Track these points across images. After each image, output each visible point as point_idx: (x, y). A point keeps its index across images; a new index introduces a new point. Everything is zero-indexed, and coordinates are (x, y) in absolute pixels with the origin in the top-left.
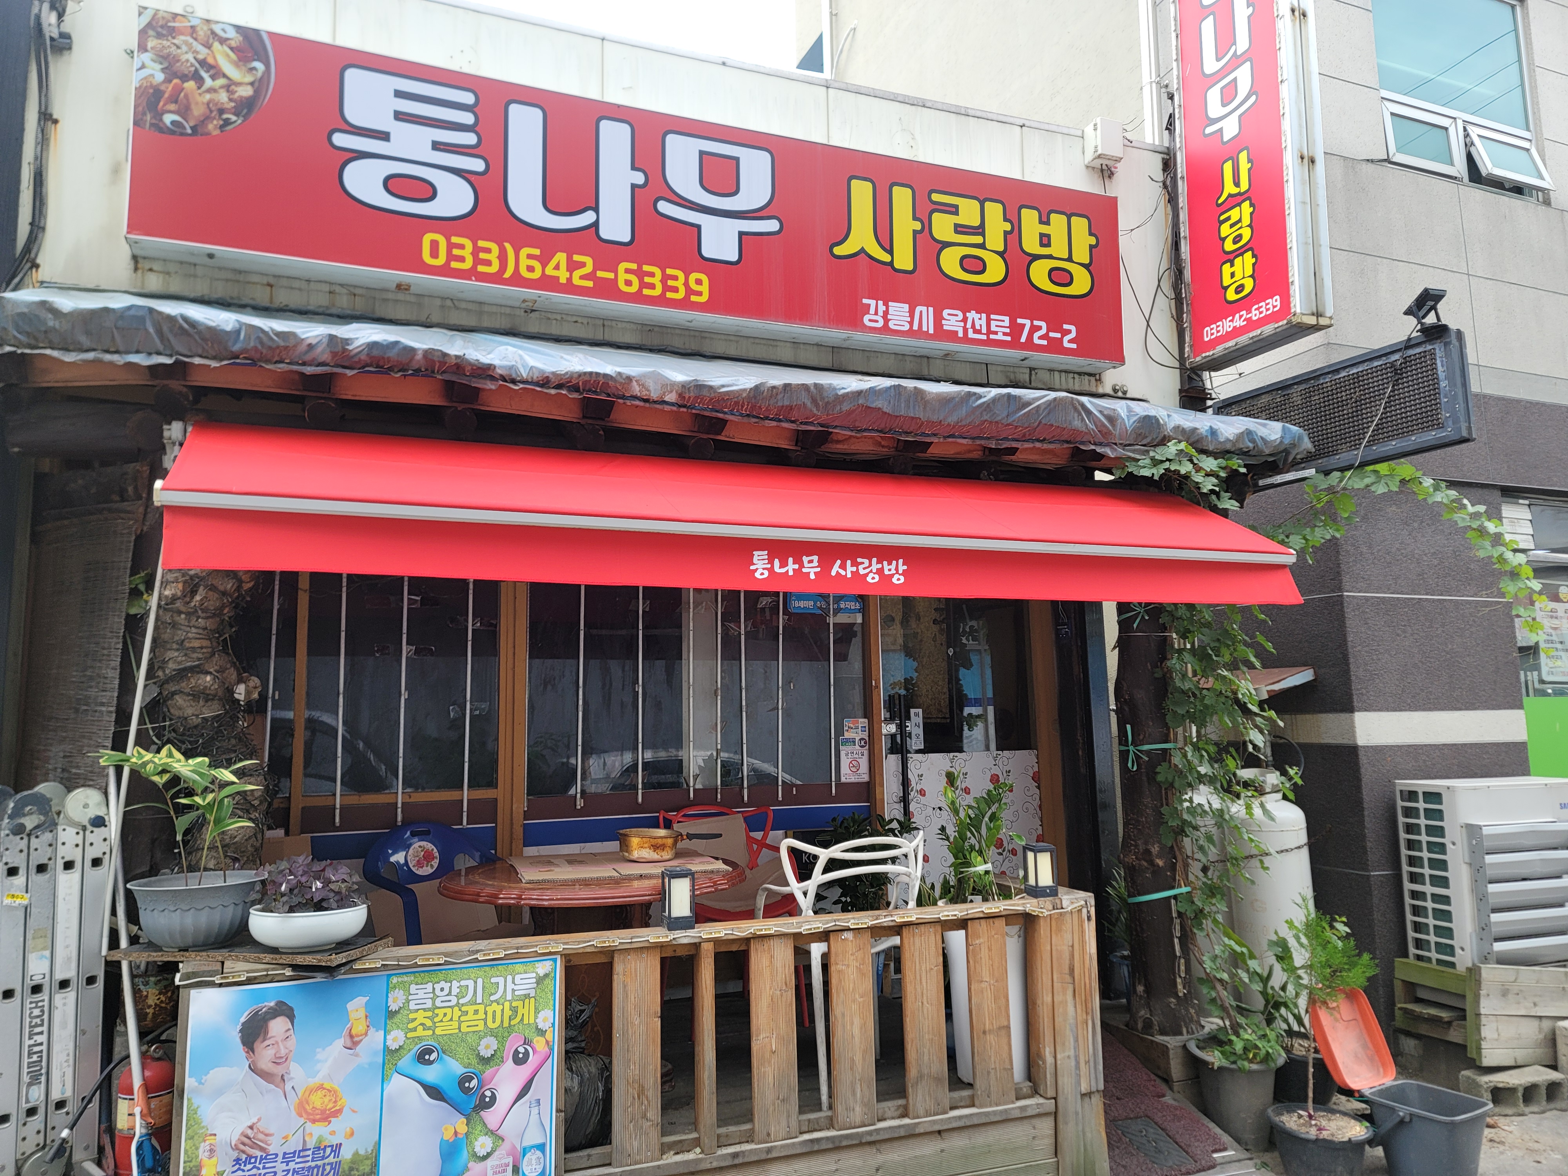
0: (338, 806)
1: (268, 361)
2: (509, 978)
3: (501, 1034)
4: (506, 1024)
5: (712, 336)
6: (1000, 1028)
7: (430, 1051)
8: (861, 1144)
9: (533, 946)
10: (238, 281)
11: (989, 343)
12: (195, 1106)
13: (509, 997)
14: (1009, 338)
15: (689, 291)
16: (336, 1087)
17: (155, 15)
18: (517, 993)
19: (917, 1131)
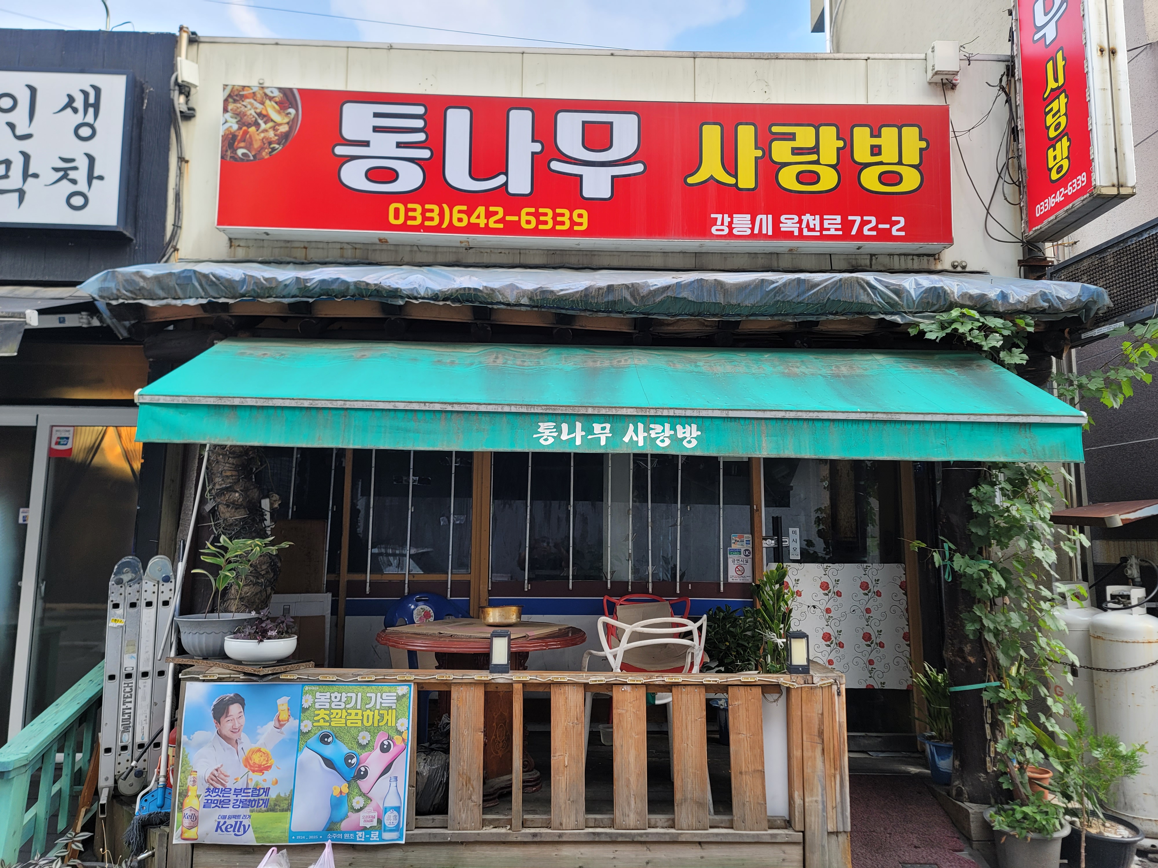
0: (368, 581)
1: (262, 298)
2: (379, 695)
3: (373, 730)
4: (376, 725)
5: (600, 253)
6: (755, 771)
7: (328, 737)
8: (633, 842)
9: (394, 675)
10: (287, 247)
11: (822, 237)
12: (186, 753)
13: (378, 707)
14: (840, 233)
15: (573, 223)
16: (268, 752)
17: (233, 88)
18: (383, 705)
19: (680, 839)
